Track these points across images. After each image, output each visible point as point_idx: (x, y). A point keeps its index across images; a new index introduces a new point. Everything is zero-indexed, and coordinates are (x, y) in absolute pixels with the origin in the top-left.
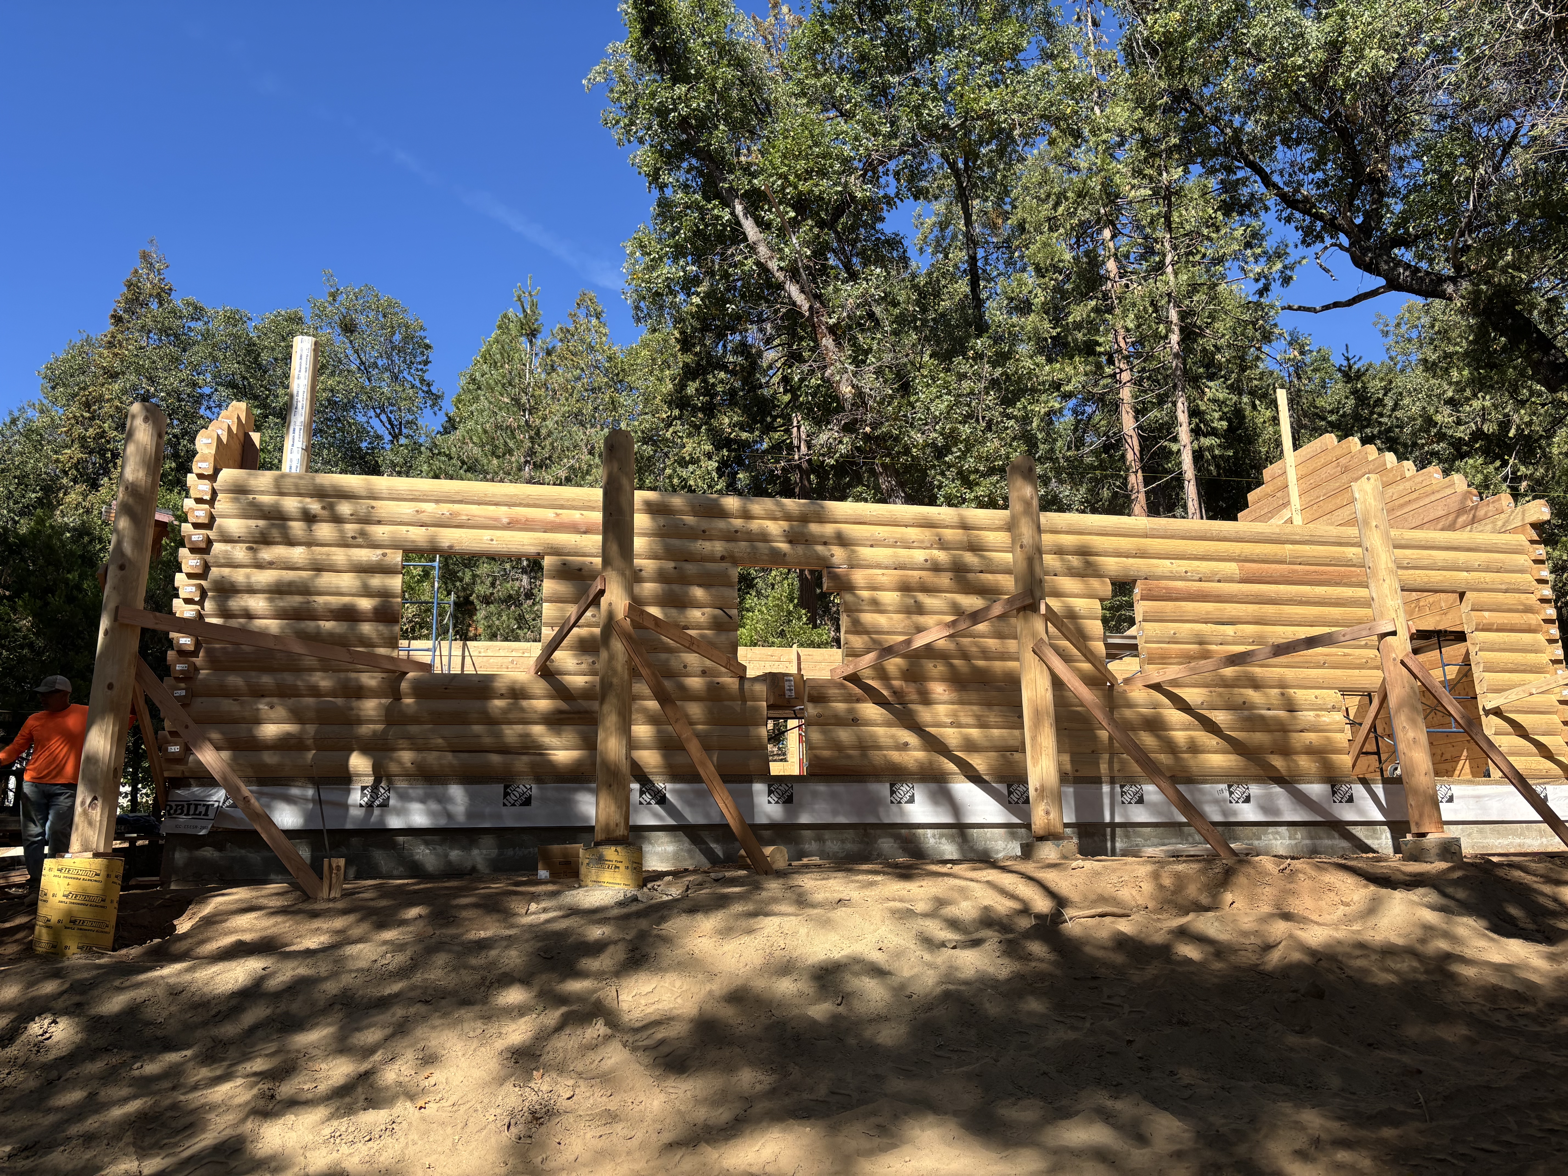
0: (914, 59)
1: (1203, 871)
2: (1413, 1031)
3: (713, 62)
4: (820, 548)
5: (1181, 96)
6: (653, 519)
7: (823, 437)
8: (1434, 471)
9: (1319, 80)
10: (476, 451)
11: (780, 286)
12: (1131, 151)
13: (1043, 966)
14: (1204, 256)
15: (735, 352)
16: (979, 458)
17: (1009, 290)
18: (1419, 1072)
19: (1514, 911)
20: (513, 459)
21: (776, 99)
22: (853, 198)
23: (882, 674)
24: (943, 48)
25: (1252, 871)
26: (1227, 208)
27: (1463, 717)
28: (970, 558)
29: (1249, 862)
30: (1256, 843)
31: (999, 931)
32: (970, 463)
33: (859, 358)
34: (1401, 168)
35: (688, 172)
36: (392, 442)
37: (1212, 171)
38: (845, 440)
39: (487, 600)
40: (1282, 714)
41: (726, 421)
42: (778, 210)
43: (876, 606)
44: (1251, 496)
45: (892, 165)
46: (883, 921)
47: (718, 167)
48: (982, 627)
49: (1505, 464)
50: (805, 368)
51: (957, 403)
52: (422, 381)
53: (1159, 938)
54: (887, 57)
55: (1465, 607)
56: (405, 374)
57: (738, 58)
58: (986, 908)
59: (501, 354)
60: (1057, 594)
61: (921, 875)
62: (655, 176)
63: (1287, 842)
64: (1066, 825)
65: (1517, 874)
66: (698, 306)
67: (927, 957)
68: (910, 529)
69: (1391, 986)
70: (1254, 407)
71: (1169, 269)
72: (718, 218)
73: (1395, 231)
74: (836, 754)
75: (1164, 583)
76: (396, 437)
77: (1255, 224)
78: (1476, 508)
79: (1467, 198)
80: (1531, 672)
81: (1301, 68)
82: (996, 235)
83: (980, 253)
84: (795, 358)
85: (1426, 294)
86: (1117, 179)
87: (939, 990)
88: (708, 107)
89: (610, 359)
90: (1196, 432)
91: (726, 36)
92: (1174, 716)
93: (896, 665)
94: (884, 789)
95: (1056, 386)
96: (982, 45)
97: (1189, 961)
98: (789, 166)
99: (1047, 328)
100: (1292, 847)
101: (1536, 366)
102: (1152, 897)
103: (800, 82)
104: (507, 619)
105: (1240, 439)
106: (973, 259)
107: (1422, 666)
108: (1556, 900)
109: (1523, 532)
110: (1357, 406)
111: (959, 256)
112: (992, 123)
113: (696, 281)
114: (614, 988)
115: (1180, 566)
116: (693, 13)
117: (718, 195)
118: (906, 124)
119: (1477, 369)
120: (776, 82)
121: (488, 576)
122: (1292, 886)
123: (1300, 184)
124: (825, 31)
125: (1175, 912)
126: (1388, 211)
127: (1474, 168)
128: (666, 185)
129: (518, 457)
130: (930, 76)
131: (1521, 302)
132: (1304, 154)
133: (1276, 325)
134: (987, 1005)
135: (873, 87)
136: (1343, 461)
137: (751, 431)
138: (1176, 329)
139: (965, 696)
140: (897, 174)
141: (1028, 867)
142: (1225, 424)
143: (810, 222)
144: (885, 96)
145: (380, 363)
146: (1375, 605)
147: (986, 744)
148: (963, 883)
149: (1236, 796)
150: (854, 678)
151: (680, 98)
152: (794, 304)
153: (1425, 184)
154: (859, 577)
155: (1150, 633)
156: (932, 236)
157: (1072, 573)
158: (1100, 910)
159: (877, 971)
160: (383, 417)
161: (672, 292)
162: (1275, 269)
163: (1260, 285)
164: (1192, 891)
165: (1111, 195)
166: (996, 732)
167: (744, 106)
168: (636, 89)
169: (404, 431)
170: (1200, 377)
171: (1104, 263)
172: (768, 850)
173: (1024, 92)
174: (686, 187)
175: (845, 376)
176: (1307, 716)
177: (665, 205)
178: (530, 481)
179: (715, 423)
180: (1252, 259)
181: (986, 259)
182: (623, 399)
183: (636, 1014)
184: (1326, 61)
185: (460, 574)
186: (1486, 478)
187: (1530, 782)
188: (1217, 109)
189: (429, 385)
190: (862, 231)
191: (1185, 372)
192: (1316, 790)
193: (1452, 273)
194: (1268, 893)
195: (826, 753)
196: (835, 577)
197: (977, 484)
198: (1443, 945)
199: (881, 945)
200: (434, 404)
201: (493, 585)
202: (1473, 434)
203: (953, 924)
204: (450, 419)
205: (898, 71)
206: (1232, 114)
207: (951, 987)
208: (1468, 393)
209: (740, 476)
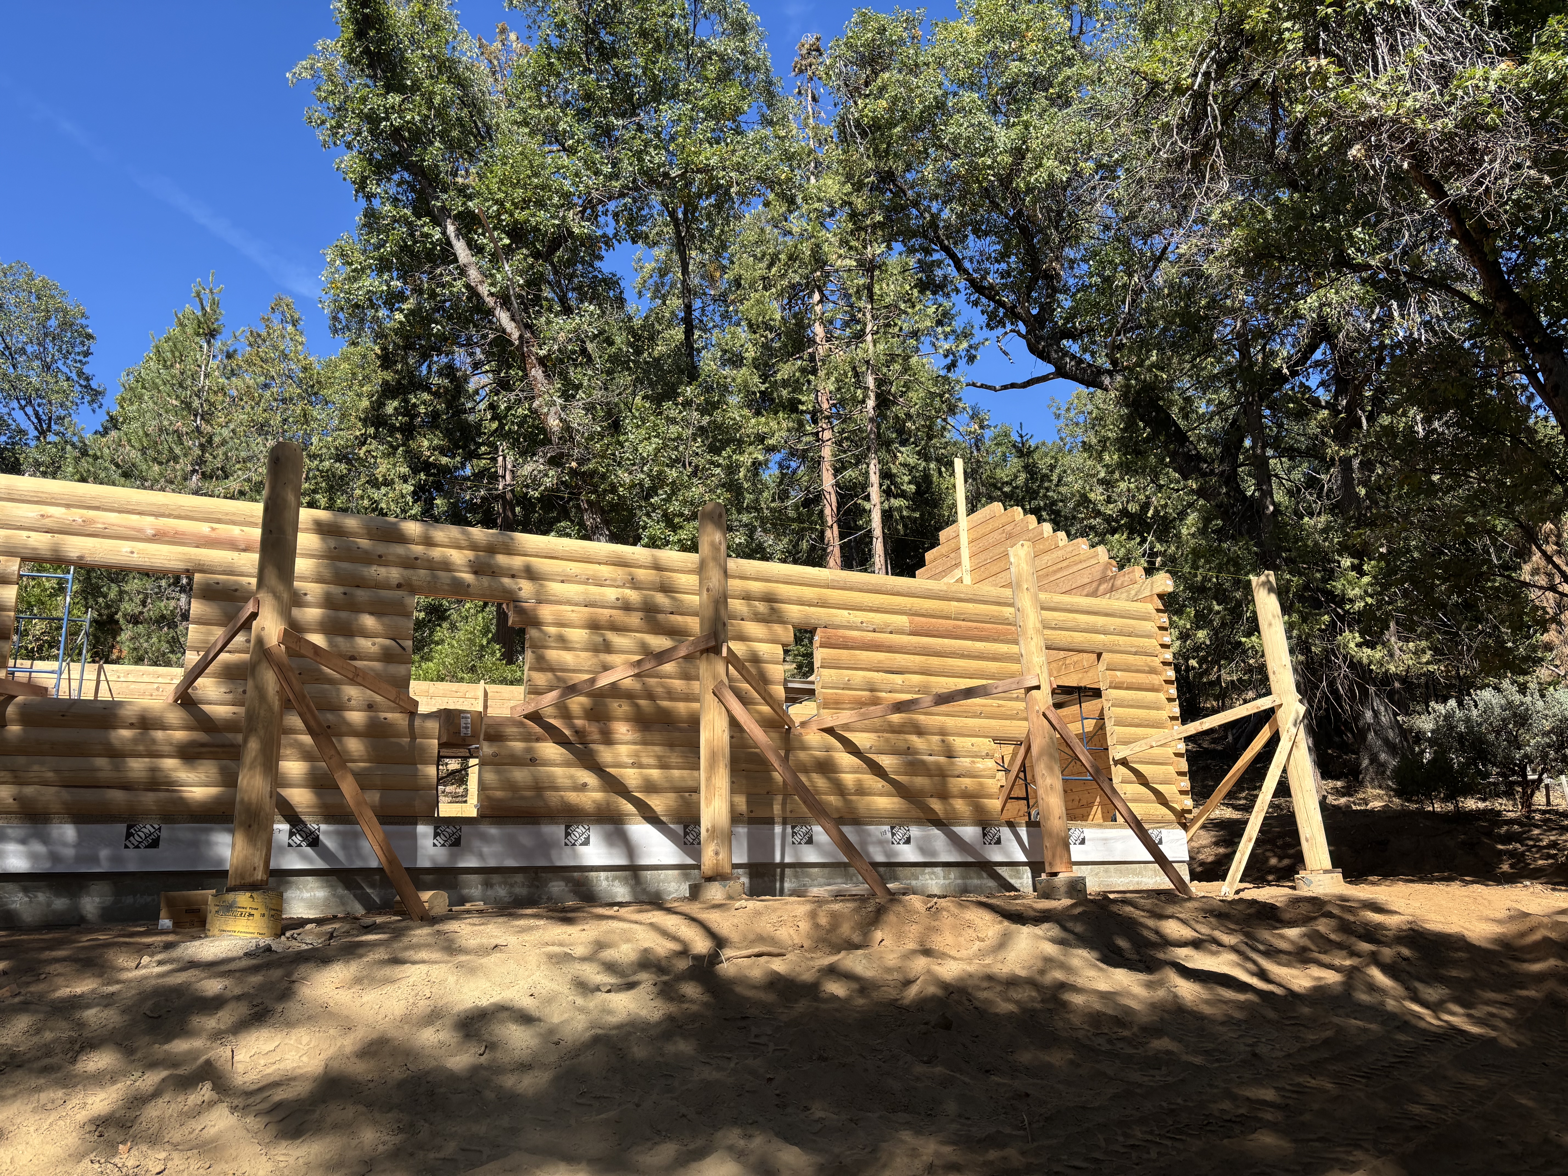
0: (639, 106)
1: (856, 910)
2: (1025, 1057)
3: (432, 77)
4: (506, 581)
5: (887, 177)
6: (323, 539)
7: (527, 469)
8: (1082, 544)
9: (1006, 181)
10: (135, 455)
11: (490, 312)
12: (841, 222)
13: (694, 1008)
14: (901, 329)
15: (440, 373)
16: (684, 502)
17: (723, 342)
18: (1027, 1095)
19: (1122, 943)
20: (178, 467)
21: (498, 124)
22: (571, 233)
23: (565, 713)
24: (668, 99)
25: (901, 909)
26: (923, 286)
27: (1093, 766)
28: (661, 599)
29: (899, 901)
30: (914, 882)
31: (655, 973)
32: (674, 507)
33: (569, 391)
34: (1072, 268)
35: (399, 185)
36: (38, 438)
37: (911, 251)
38: (551, 473)
39: (135, 620)
40: (942, 759)
41: (425, 444)
42: (491, 236)
43: (563, 643)
44: (929, 556)
45: (612, 206)
46: (539, 966)
47: (430, 185)
48: (669, 667)
49: (1144, 540)
50: (512, 397)
51: (665, 446)
52: (80, 374)
53: (807, 976)
54: (612, 100)
55: (1102, 666)
56: (60, 364)
57: (458, 76)
58: (646, 951)
59: (172, 352)
60: (742, 638)
61: (585, 918)
62: (362, 185)
63: (942, 882)
64: (736, 866)
65: (1129, 909)
66: (401, 322)
67: (580, 1001)
68: (603, 568)
69: (1010, 1016)
70: (940, 473)
71: (869, 338)
72: (427, 236)
73: (1065, 324)
74: (509, 794)
75: (842, 632)
76: (43, 433)
77: (947, 304)
78: (1114, 577)
79: (1124, 302)
80: (1153, 727)
81: (990, 167)
82: (715, 288)
83: (697, 304)
84: (504, 385)
85: (1088, 384)
86: (826, 247)
87: (588, 1034)
88: (424, 121)
89: (305, 369)
90: (888, 493)
91: (447, 52)
92: (845, 759)
93: (581, 704)
94: (560, 830)
95: (761, 438)
96: (705, 102)
97: (834, 998)
98: (506, 193)
99: (756, 382)
100: (944, 886)
101: (1173, 455)
102: (809, 937)
103: (522, 111)
104: (157, 641)
105: (927, 502)
106: (688, 308)
107: (1060, 718)
108: (1157, 932)
109: (1151, 602)
110: (1027, 479)
111: (675, 303)
112: (712, 178)
113: (401, 297)
114: (229, 1048)
115: (857, 617)
116: (413, 23)
117: (429, 213)
118: (628, 167)
119: (1125, 454)
120: (499, 108)
121: (139, 593)
122: (936, 923)
123: (987, 273)
124: (551, 64)
125: (828, 950)
126: (1059, 306)
127: (1130, 276)
128: (374, 195)
129: (184, 465)
130: (654, 123)
131: (1162, 399)
132: (991, 245)
133: (960, 399)
134: (635, 1049)
135: (597, 126)
136: (1008, 528)
137: (453, 457)
138: (872, 395)
139: (649, 736)
140: (616, 215)
141: (693, 909)
142: (913, 487)
143: (525, 251)
144: (609, 137)
145: (29, 349)
146: (1024, 661)
147: (667, 785)
148: (625, 925)
149: (897, 837)
150: (535, 717)
151: (393, 107)
152: (504, 331)
153: (1091, 286)
154: (546, 612)
155: (827, 679)
156: (651, 281)
157: (759, 618)
158: (756, 950)
159: (525, 1018)
160: (29, 410)
161: (372, 306)
162: (962, 347)
163: (949, 360)
164: (846, 930)
165: (819, 260)
166: (676, 773)
167: (462, 126)
168: (346, 91)
169: (54, 427)
170: (892, 442)
171: (809, 326)
172: (426, 896)
173: (742, 152)
174: (395, 201)
175: (553, 409)
176: (964, 763)
177: (371, 215)
178: (196, 492)
179: (412, 444)
180: (941, 336)
181: (703, 310)
182: (316, 412)
183: (252, 1076)
184: (1012, 165)
185: (105, 589)
186: (1129, 551)
187: (1146, 826)
188: (919, 195)
189: (87, 379)
190: (580, 267)
191: (879, 435)
192: (969, 832)
193: (1110, 367)
194: (914, 930)
195: (499, 794)
196: (521, 612)
197: (681, 527)
198: (1058, 975)
199: (533, 990)
200: (93, 401)
201: (144, 603)
202: (1120, 511)
203: (610, 967)
204: (112, 418)
205: (623, 115)
206: (931, 200)
207: (600, 1031)
208: (1117, 475)
209: (438, 501)
